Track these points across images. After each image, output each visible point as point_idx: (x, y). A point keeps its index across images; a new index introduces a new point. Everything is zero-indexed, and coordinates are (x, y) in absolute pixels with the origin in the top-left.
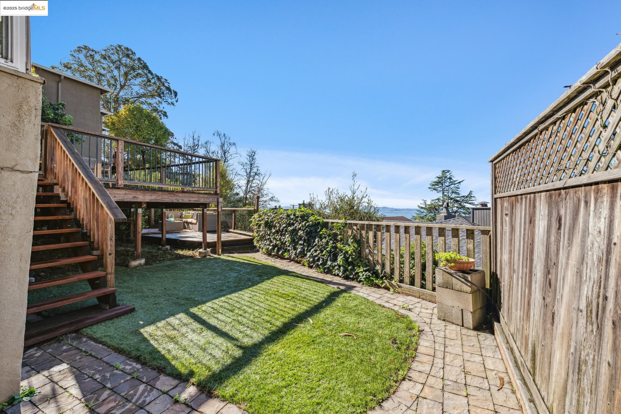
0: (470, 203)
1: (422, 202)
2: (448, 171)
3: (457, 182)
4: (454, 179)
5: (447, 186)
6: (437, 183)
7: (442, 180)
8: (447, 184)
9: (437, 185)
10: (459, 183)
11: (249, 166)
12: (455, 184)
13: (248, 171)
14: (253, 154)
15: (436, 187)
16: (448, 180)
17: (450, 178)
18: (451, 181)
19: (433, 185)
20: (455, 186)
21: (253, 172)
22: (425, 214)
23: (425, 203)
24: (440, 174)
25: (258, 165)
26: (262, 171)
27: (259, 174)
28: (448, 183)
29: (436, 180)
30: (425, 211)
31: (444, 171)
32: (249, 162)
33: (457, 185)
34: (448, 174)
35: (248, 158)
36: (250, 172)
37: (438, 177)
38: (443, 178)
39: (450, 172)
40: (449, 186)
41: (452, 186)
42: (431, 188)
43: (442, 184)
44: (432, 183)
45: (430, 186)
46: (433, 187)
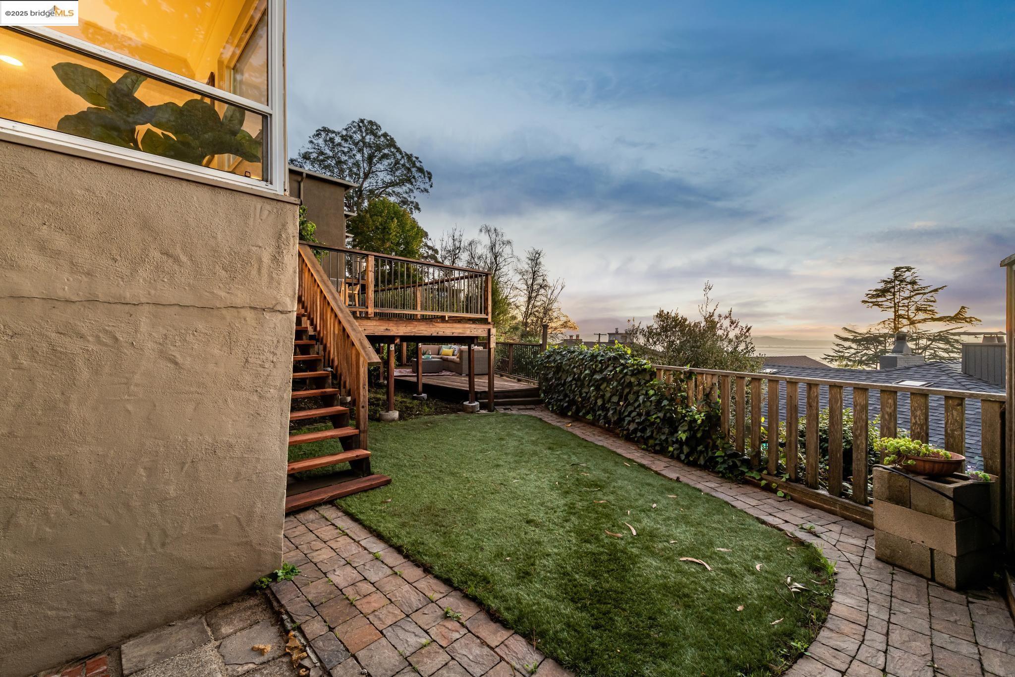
2: (909, 269)
3: (930, 289)
5: (906, 298)
6: (883, 292)
7: (893, 287)
8: (907, 294)
9: (881, 296)
10: (936, 290)
11: (531, 275)
12: (925, 294)
13: (530, 282)
14: (537, 255)
15: (880, 299)
16: (909, 287)
17: (914, 283)
18: (916, 287)
19: (873, 296)
20: (925, 297)
21: (537, 284)
22: (853, 351)
24: (888, 276)
25: (545, 273)
26: (550, 281)
27: (546, 286)
28: (907, 292)
29: (881, 286)
30: (854, 346)
31: (897, 269)
32: (530, 269)
33: (930, 294)
34: (907, 274)
35: (530, 262)
36: (532, 284)
37: (884, 281)
38: (897, 283)
39: (913, 270)
40: (910, 297)
41: (917, 298)
42: (869, 302)
43: (894, 294)
44: (871, 292)
45: (866, 299)
46: (873, 300)
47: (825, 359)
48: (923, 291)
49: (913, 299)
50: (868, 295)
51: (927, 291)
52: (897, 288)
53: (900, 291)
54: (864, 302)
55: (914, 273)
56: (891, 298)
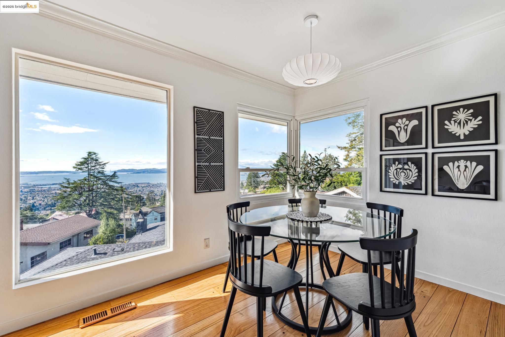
0: (113, 182)
1: (65, 181)
2: (95, 154)
3: (103, 163)
4: (100, 161)
5: (93, 167)
6: (82, 163)
7: (88, 161)
8: (93, 165)
9: (82, 165)
10: (105, 164)
12: (100, 165)
15: (82, 167)
16: (95, 162)
17: (96, 160)
18: (97, 162)
19: (79, 165)
20: (101, 166)
23: (68, 181)
24: (86, 156)
29: (82, 160)
30: (69, 190)
31: (90, 153)
33: (102, 166)
34: (94, 156)
37: (84, 158)
38: (90, 159)
39: (96, 154)
40: (95, 166)
41: (98, 167)
42: (76, 168)
43: (88, 164)
44: (78, 163)
45: (76, 166)
46: (79, 167)
48: (100, 164)
49: (96, 167)
50: (76, 164)
52: (89, 162)
53: (91, 163)
54: (74, 167)
55: (96, 155)
56: (87, 166)
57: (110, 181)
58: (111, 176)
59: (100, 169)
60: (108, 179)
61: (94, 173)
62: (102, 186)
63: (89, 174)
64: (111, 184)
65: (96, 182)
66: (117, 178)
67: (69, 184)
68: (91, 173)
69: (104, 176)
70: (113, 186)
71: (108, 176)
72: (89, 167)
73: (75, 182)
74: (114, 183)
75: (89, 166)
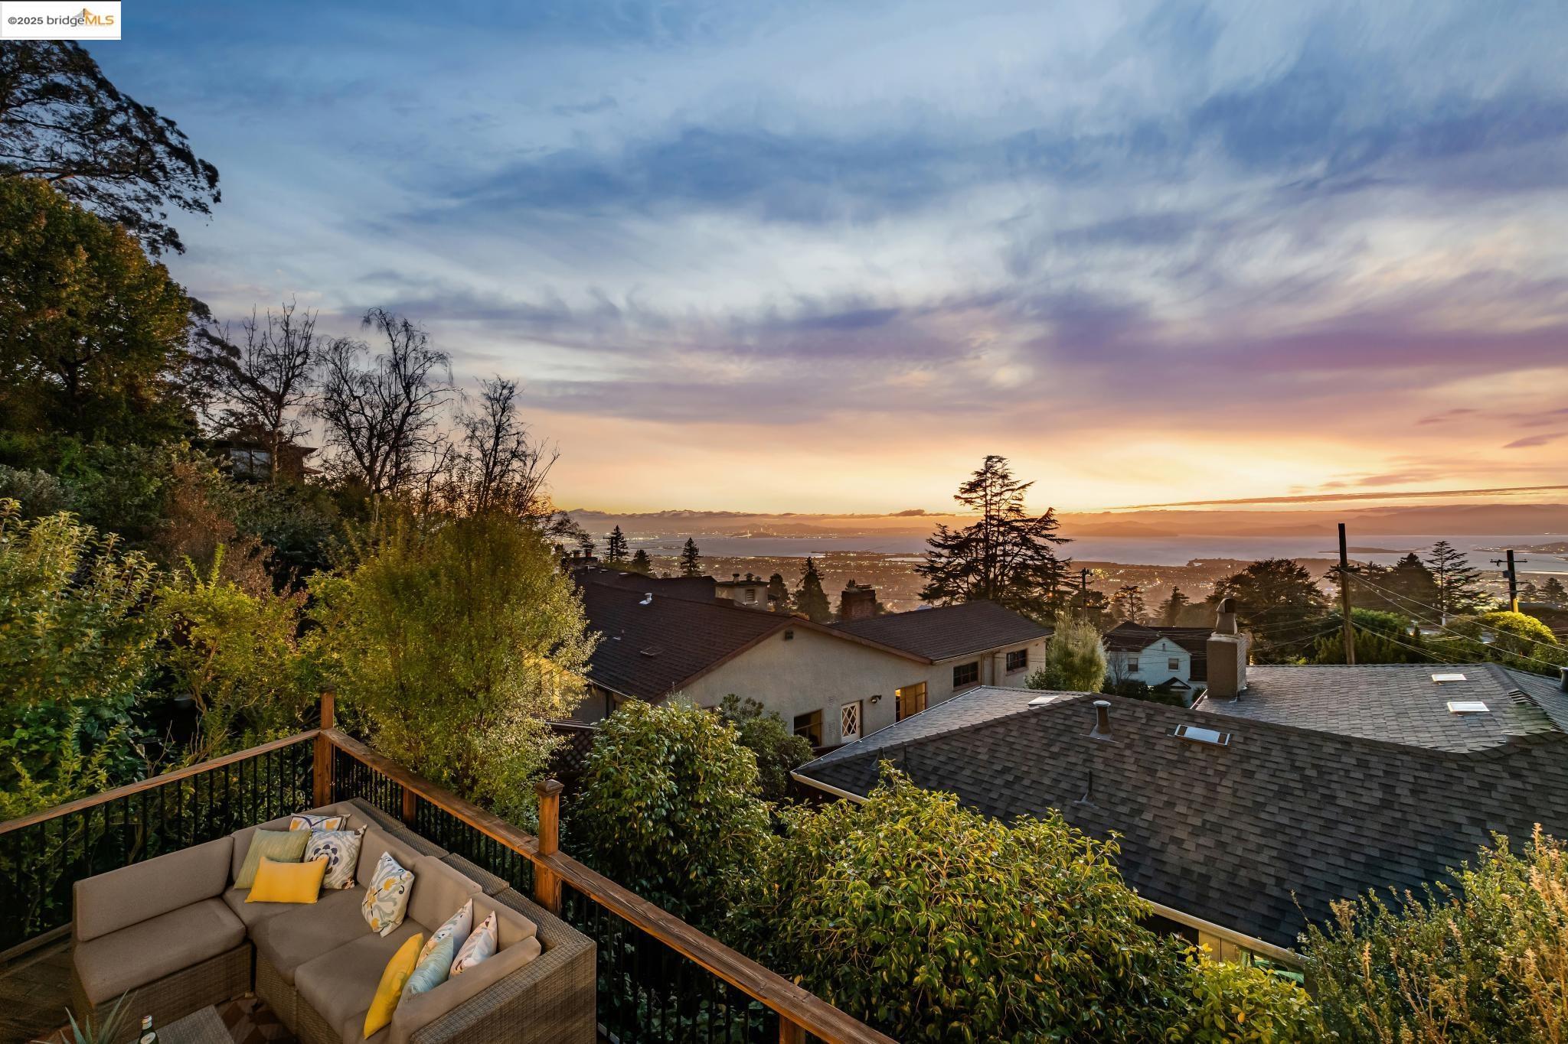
0: (1045, 536)
1: (938, 531)
2: (1000, 460)
3: (1019, 485)
4: (1012, 478)
5: (996, 495)
6: (973, 487)
7: (985, 480)
8: (997, 489)
9: (973, 491)
10: (1023, 487)
11: (492, 431)
12: (1013, 490)
14: (506, 392)
15: (974, 495)
16: (1000, 481)
17: (1004, 477)
18: (1006, 482)
19: (966, 491)
20: (1014, 494)
21: (504, 451)
22: (944, 560)
23: (944, 532)
24: (980, 466)
25: (522, 429)
26: (530, 445)
27: (524, 454)
28: (998, 487)
29: (973, 478)
30: (946, 552)
31: (990, 458)
32: (490, 419)
33: (1017, 492)
34: (999, 465)
35: (489, 404)
36: (495, 449)
37: (977, 473)
38: (989, 475)
39: (1004, 461)
40: (1001, 494)
41: (1007, 495)
42: (962, 498)
43: (986, 490)
44: (964, 486)
45: (959, 494)
46: (966, 496)
47: (917, 571)
48: (1012, 487)
49: (1003, 496)
50: (960, 489)
51: (1016, 487)
52: (988, 482)
53: (991, 485)
54: (957, 497)
55: (1005, 464)
56: (982, 493)
57: (1037, 534)
58: (1040, 521)
59: (1013, 502)
60: (1032, 529)
61: (999, 511)
62: (1016, 549)
63: (986, 516)
64: (1039, 541)
65: (1003, 535)
66: (1054, 525)
67: (946, 538)
68: (993, 513)
69: (1022, 521)
70: (1044, 548)
71: (1032, 520)
72: (989, 497)
73: (957, 536)
74: (1046, 541)
75: (986, 495)
